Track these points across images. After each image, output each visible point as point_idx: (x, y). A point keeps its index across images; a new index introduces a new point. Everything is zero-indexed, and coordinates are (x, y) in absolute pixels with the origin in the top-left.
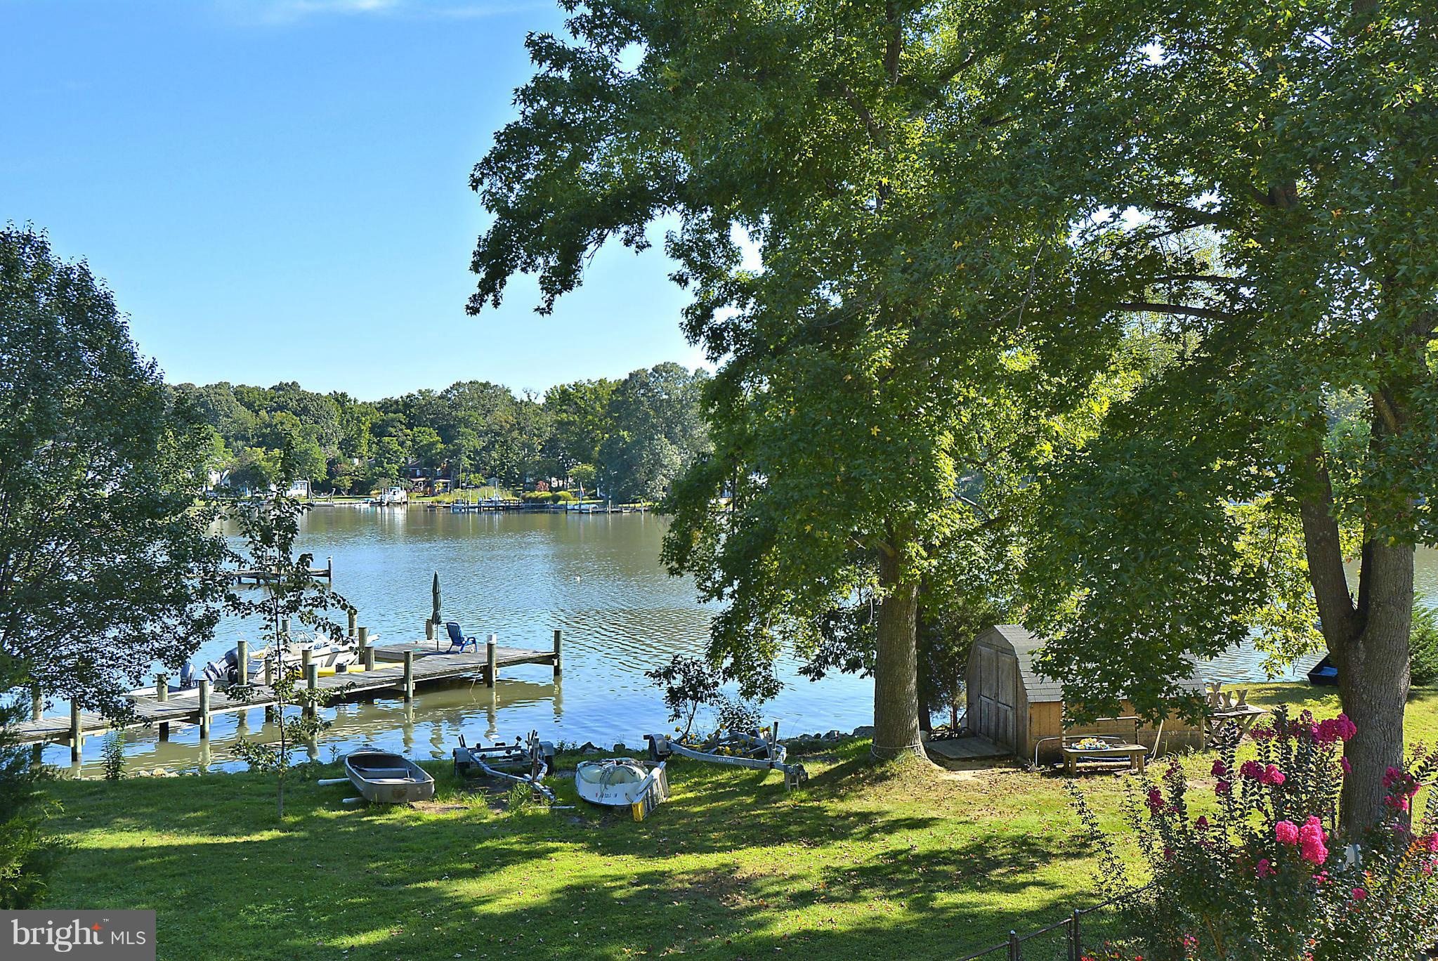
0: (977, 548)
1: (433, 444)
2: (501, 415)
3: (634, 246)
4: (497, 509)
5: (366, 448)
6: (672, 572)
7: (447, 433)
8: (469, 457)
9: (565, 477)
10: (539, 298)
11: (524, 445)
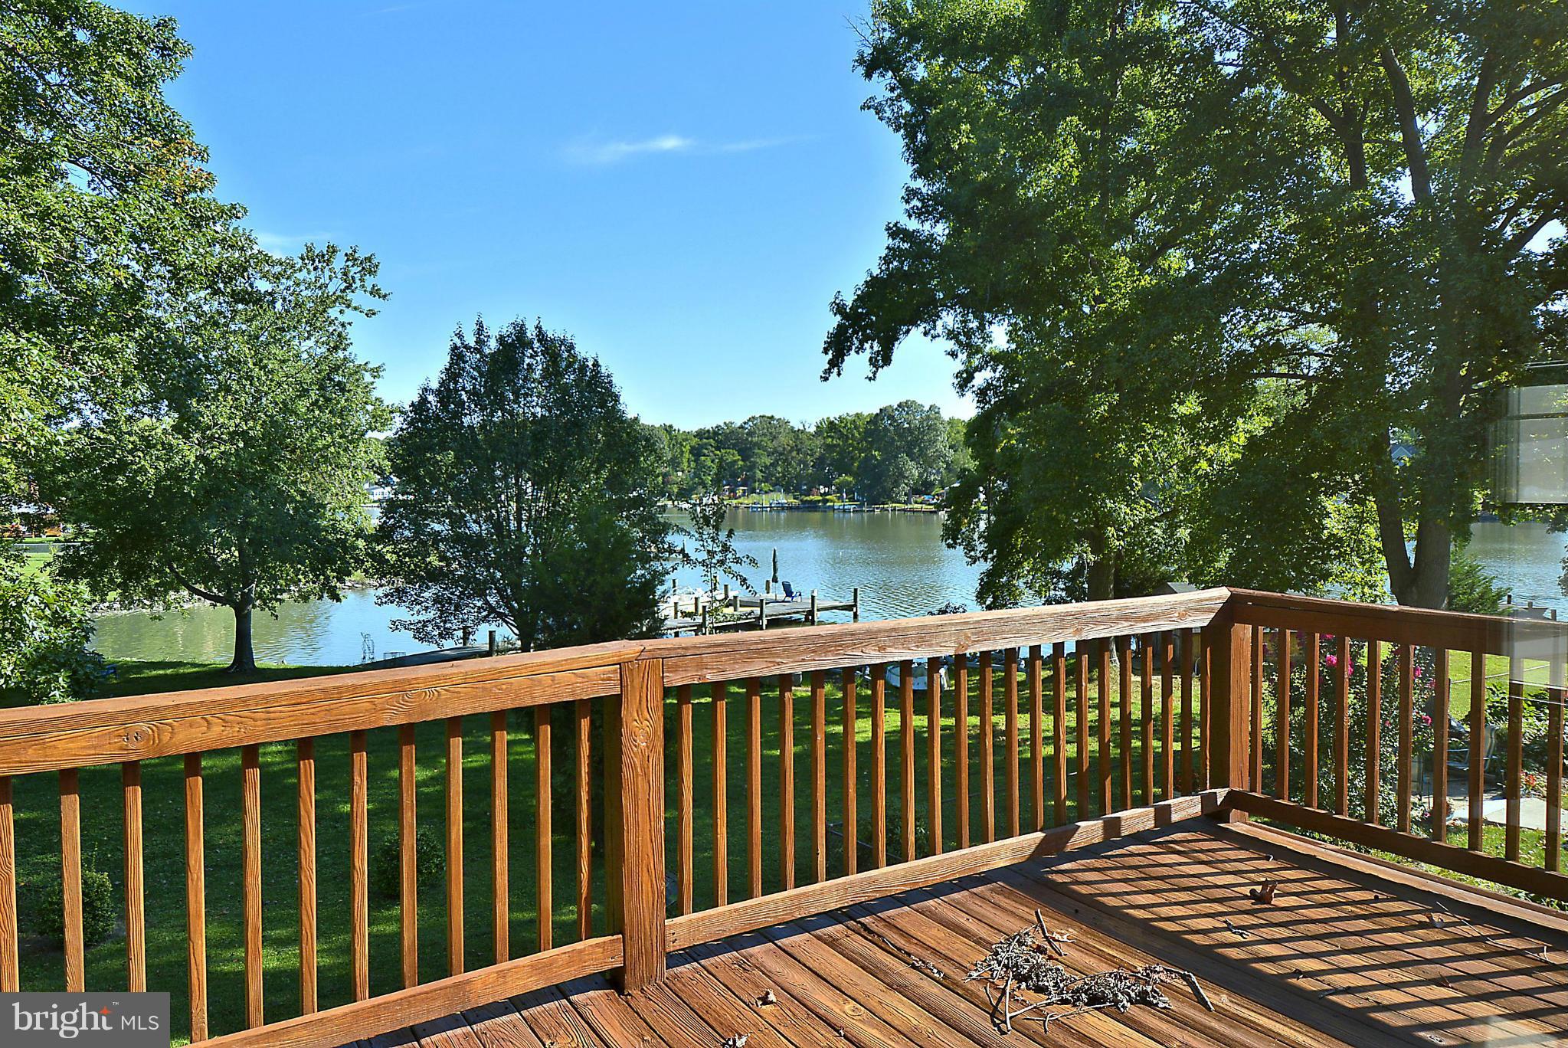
0: (1157, 531)
1: (735, 462)
2: (784, 440)
3: (930, 337)
4: (783, 508)
5: (686, 464)
6: (949, 546)
7: (746, 452)
8: (761, 471)
9: (829, 486)
10: (868, 370)
11: (800, 462)
